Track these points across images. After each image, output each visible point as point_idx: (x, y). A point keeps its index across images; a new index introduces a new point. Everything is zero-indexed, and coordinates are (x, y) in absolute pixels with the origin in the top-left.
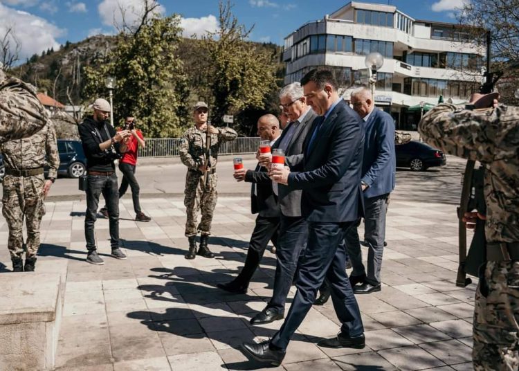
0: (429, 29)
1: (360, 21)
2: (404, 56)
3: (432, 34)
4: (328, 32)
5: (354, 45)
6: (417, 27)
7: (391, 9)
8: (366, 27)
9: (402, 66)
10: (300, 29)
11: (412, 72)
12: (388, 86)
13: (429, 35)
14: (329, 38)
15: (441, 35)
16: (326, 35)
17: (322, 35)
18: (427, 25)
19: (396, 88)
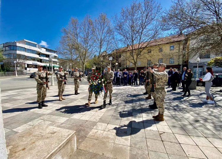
0: (45, 49)
1: (27, 44)
2: (39, 54)
3: (46, 51)
4: (17, 45)
5: (25, 50)
6: (42, 48)
7: (36, 43)
8: (29, 46)
9: (39, 56)
10: (7, 43)
11: (42, 58)
12: (36, 60)
13: (45, 51)
14: (17, 47)
15: (48, 51)
16: (17, 46)
17: (15, 46)
18: (45, 48)
19: (38, 61)
